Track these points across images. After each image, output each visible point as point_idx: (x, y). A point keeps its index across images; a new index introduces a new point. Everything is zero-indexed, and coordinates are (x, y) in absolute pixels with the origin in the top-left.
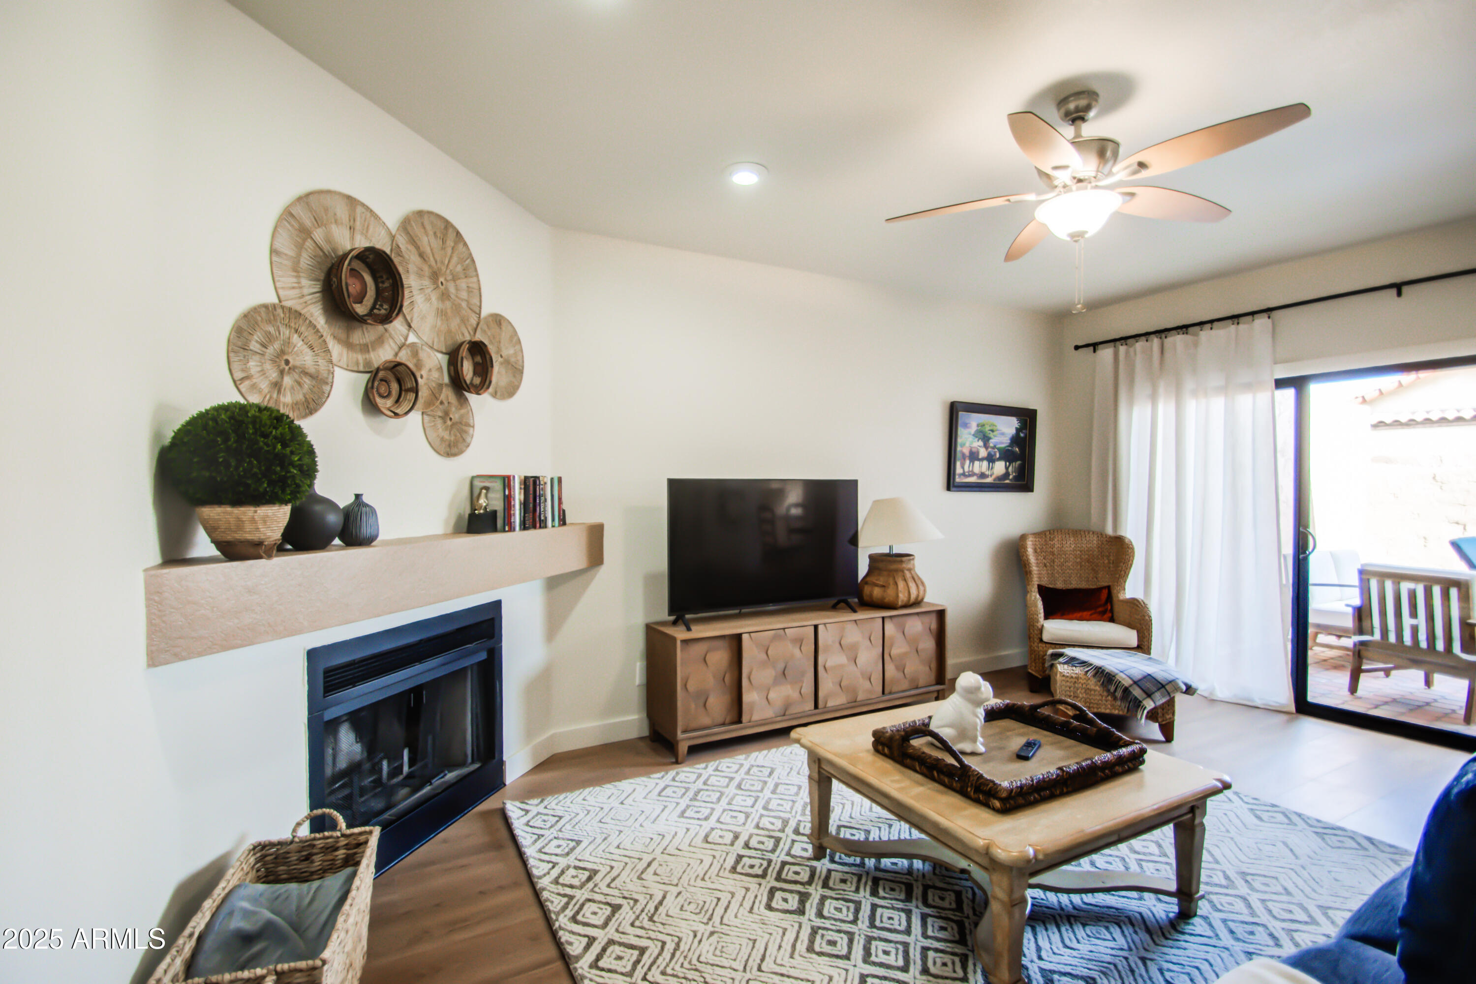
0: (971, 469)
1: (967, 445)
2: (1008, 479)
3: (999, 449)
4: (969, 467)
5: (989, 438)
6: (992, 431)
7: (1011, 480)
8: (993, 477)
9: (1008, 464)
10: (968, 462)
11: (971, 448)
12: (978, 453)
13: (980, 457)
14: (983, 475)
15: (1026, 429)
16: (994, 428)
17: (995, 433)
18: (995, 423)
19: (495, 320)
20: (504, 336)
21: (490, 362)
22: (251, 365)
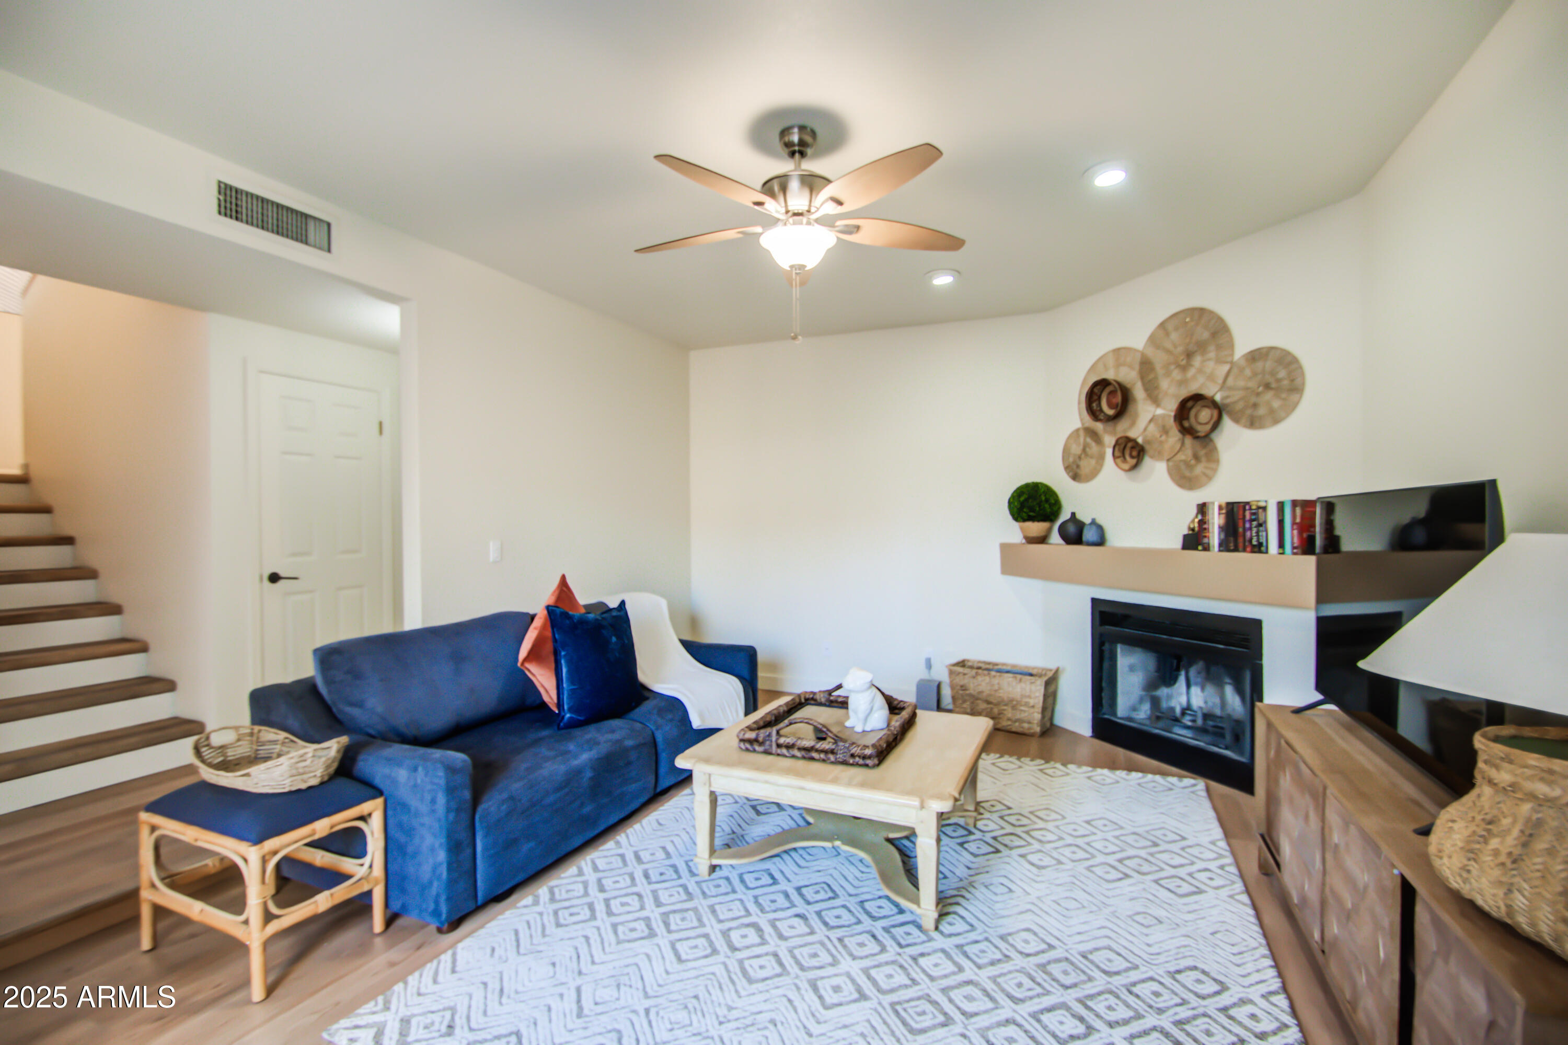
19: (1255, 356)
20: (1269, 365)
21: (1219, 410)
22: (1071, 460)
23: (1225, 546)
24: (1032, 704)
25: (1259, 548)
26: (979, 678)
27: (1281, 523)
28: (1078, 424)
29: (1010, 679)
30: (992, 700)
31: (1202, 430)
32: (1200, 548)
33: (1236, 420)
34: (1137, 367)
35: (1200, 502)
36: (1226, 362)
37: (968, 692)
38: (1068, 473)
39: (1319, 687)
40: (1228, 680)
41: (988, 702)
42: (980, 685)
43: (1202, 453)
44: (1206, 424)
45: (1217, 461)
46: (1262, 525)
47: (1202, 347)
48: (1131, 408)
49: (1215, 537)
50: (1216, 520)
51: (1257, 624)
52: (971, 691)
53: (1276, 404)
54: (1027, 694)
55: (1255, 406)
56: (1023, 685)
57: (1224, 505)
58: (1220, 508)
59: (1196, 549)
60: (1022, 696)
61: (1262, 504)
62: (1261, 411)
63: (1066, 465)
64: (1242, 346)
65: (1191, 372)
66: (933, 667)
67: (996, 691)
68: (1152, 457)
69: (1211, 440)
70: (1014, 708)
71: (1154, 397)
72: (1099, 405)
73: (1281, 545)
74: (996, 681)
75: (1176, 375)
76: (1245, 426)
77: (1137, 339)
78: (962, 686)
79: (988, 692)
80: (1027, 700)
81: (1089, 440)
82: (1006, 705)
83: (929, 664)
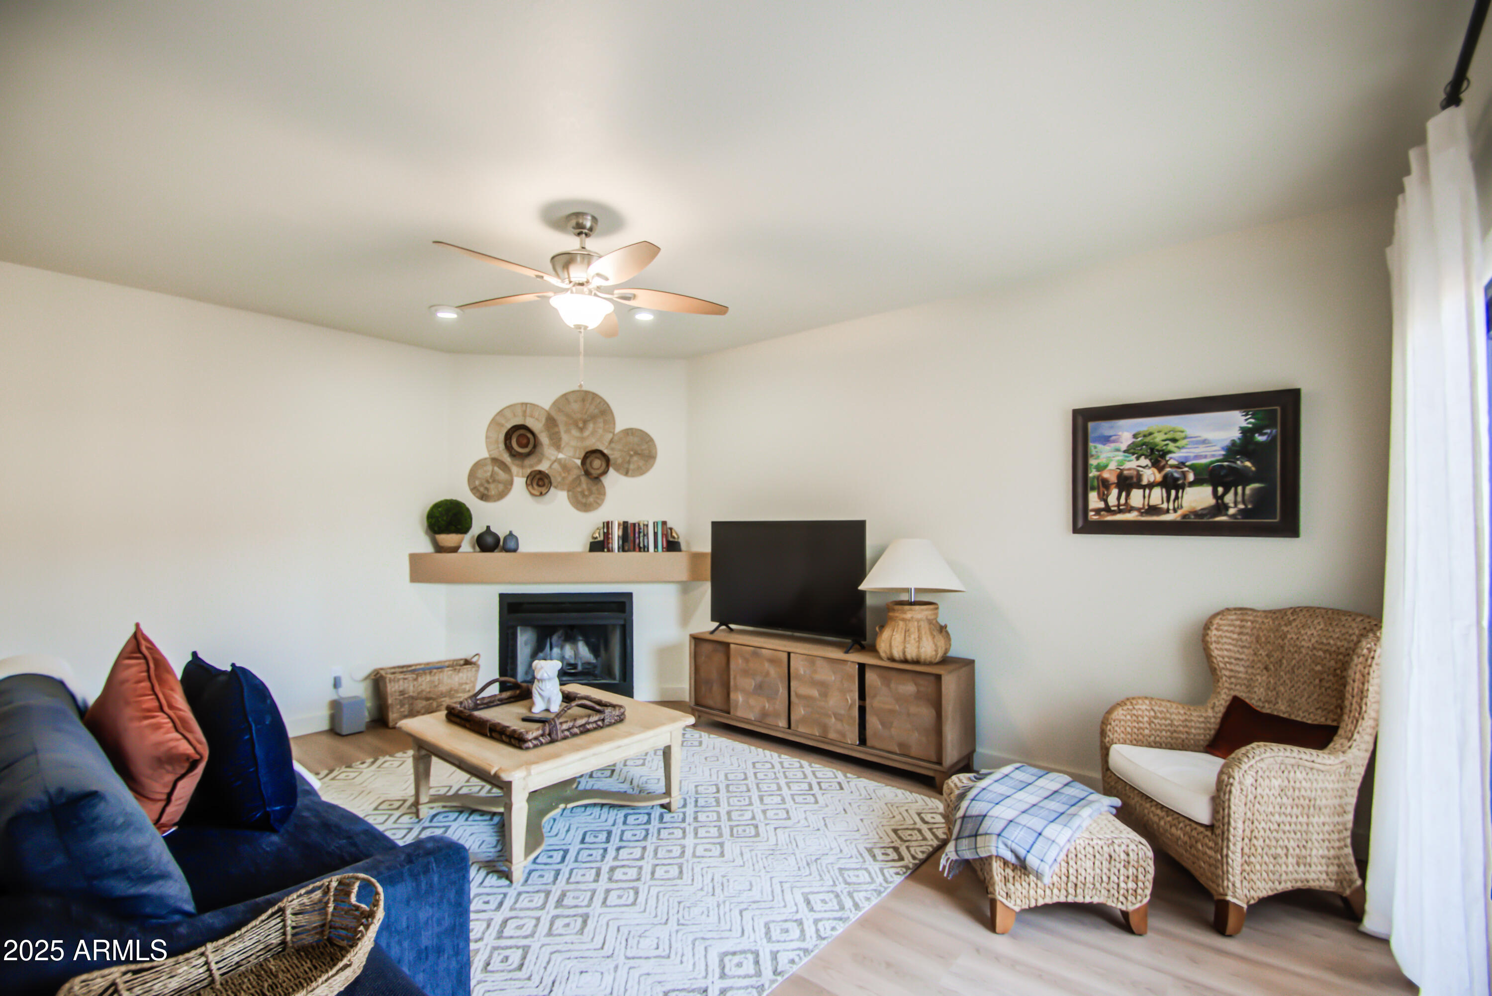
0: (1123, 501)
1: (1112, 466)
2: (1226, 515)
3: (1193, 468)
4: (1119, 498)
5: (1164, 454)
6: (1174, 440)
7: (1233, 516)
8: (1180, 512)
9: (1220, 490)
10: (1115, 492)
11: (1122, 470)
12: (1139, 476)
13: (1145, 482)
14: (1153, 510)
15: (1272, 425)
16: (1178, 435)
17: (1180, 443)
18: (1181, 428)
19: (628, 432)
20: (636, 440)
21: (607, 459)
22: (477, 483)
23: (623, 549)
24: (467, 689)
25: (645, 549)
26: (420, 679)
27: (656, 534)
28: (484, 454)
29: (450, 672)
30: (432, 695)
31: (595, 473)
32: (606, 550)
33: (617, 470)
34: (544, 420)
35: (606, 520)
36: (611, 432)
37: (406, 696)
38: (474, 494)
39: (713, 619)
40: (581, 638)
41: (427, 699)
42: (421, 685)
43: (594, 489)
44: (598, 469)
45: (604, 494)
46: (646, 535)
47: (593, 418)
48: (538, 450)
49: (615, 543)
50: (616, 533)
51: (630, 595)
52: (411, 694)
53: (641, 463)
54: (464, 682)
55: (629, 462)
56: (461, 674)
57: (622, 522)
58: (619, 525)
59: (603, 551)
60: (461, 684)
61: (646, 523)
62: (632, 467)
63: (472, 487)
64: (620, 426)
65: (587, 433)
66: (340, 686)
67: (436, 686)
68: (556, 487)
69: (600, 481)
70: (451, 697)
71: (557, 444)
72: (510, 442)
73: (656, 546)
74: (436, 678)
75: (575, 432)
76: (622, 474)
77: (546, 402)
78: (400, 692)
79: (428, 690)
80: (464, 687)
81: (496, 469)
82: (445, 697)
83: (337, 683)
